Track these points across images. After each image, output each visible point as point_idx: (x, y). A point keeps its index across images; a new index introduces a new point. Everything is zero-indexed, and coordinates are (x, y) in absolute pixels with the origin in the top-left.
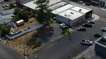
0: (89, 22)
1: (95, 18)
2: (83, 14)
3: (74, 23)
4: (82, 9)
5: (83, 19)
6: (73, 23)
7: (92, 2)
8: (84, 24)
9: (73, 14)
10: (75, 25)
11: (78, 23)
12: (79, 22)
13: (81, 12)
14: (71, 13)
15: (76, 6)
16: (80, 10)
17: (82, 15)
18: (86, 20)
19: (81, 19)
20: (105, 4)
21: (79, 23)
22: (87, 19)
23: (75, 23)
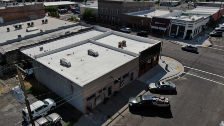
0: (153, 86)
1: (168, 68)
2: (132, 58)
3: (94, 95)
4: (129, 42)
5: (132, 74)
6: (88, 99)
7: (153, 27)
8: (134, 102)
9: (95, 55)
10: (100, 104)
11: (113, 91)
12: (116, 88)
13: (125, 49)
14: (90, 53)
15: (112, 34)
16: (122, 45)
17: (129, 59)
18: (141, 79)
19: (125, 76)
20: (184, 30)
21: (116, 92)
22: (145, 72)
23: (97, 95)
